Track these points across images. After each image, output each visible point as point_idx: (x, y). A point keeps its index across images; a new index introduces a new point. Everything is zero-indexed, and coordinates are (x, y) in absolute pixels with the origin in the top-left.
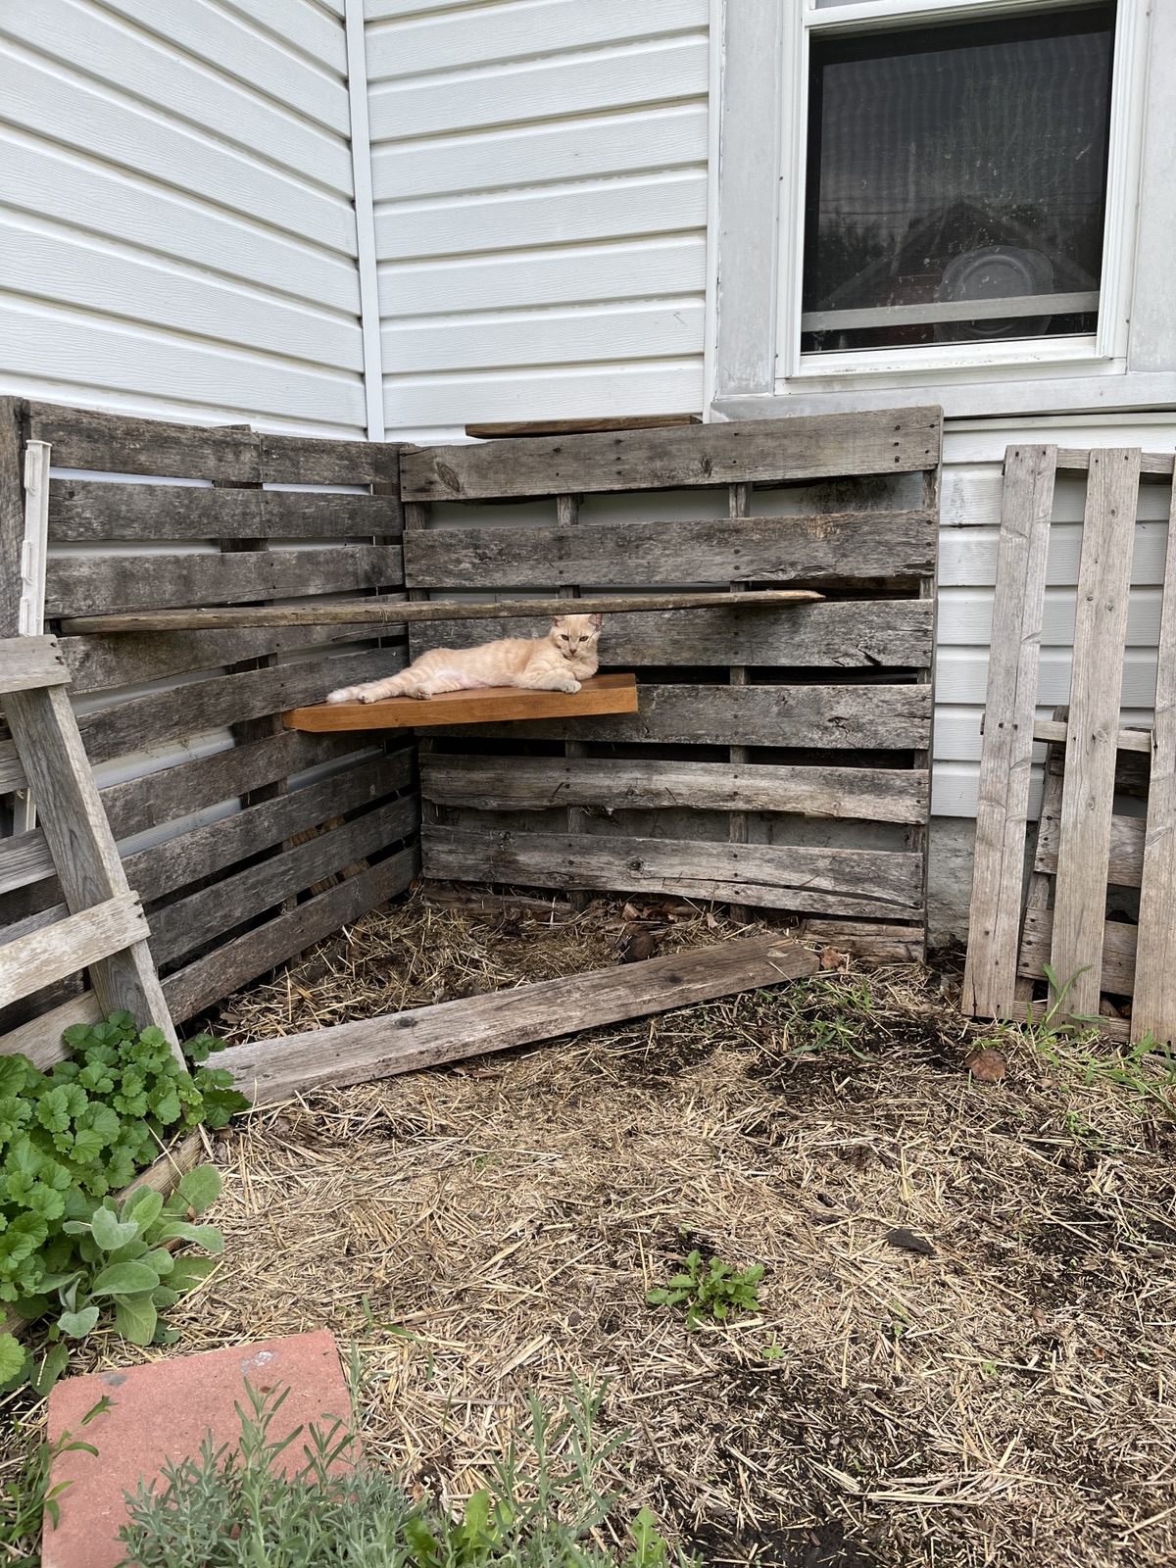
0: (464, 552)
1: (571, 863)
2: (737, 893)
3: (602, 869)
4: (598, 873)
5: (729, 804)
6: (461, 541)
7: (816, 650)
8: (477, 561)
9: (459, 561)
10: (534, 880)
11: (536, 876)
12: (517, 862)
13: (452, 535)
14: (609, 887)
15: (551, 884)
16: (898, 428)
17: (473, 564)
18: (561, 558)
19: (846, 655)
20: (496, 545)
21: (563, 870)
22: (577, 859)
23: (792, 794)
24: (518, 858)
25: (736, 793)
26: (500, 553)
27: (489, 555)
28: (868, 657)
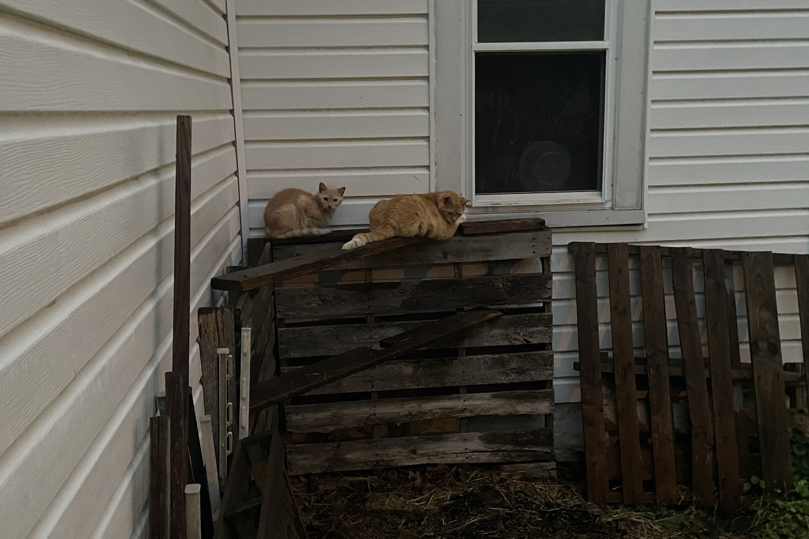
0: (314, 298)
1: (377, 455)
2: (467, 458)
3: (395, 456)
4: (393, 458)
5: (462, 415)
6: (311, 293)
7: (501, 338)
8: (321, 303)
9: (310, 303)
10: (356, 467)
11: (357, 465)
12: (346, 458)
13: (306, 290)
14: (399, 465)
15: (366, 468)
16: (534, 239)
17: (318, 304)
18: (369, 300)
19: (515, 339)
20: (332, 295)
21: (373, 459)
22: (381, 452)
23: (492, 406)
24: (346, 456)
25: (465, 409)
26: (334, 298)
27: (328, 300)
28: (525, 340)
